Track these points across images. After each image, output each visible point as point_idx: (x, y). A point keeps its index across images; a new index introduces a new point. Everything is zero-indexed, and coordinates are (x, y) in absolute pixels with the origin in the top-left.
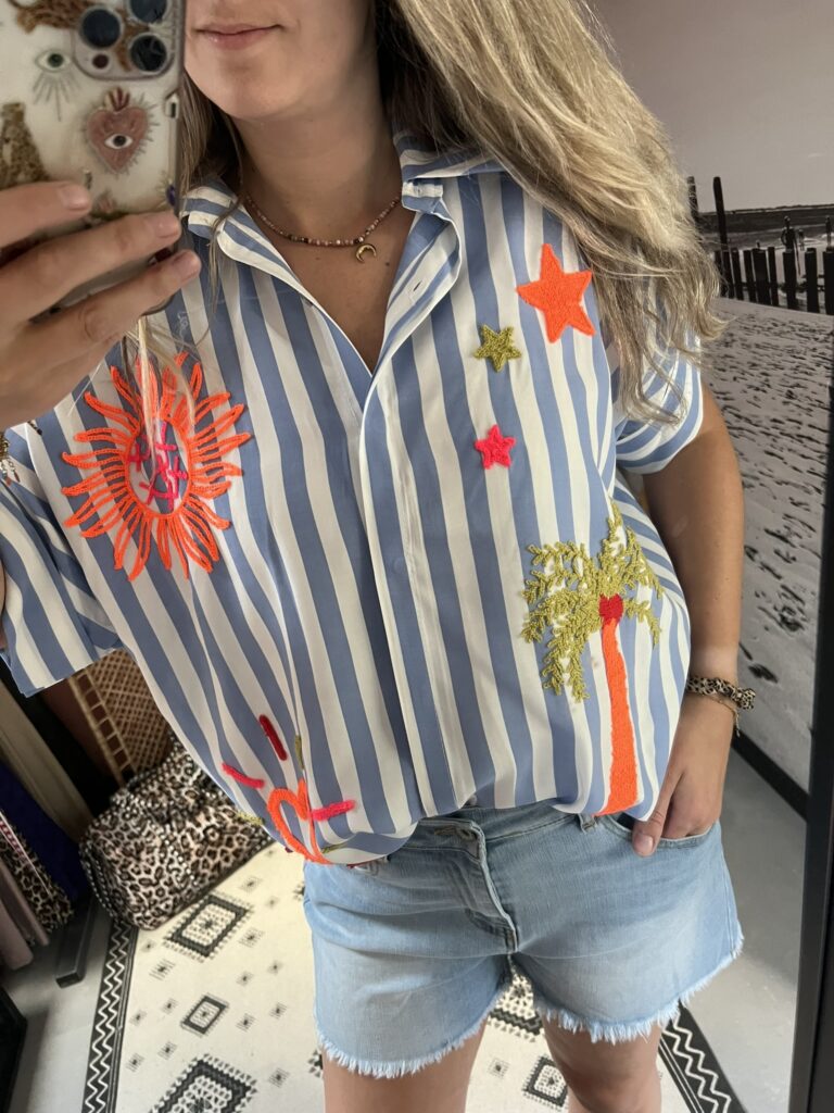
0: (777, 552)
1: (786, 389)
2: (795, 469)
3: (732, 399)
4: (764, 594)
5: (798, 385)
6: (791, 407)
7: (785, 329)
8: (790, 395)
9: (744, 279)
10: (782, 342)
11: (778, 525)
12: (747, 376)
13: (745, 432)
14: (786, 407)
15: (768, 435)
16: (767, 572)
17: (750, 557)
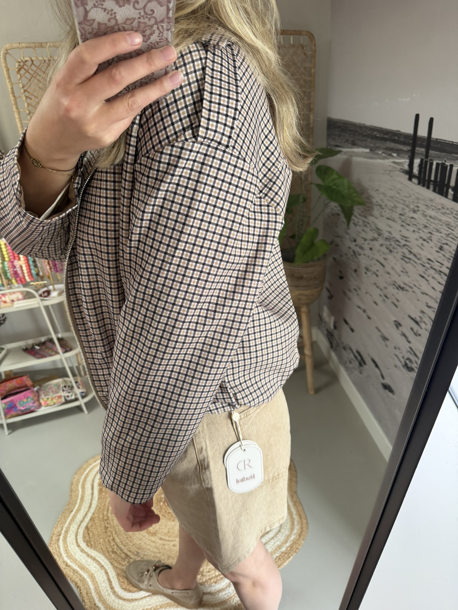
0: (412, 329)
1: (439, 244)
2: (433, 288)
3: (409, 242)
4: (399, 349)
5: (447, 244)
6: (440, 255)
7: (448, 212)
8: (441, 248)
9: (433, 178)
10: (444, 218)
11: (416, 315)
12: (421, 231)
13: (412, 262)
14: (437, 254)
15: (424, 266)
16: (404, 339)
17: (397, 327)
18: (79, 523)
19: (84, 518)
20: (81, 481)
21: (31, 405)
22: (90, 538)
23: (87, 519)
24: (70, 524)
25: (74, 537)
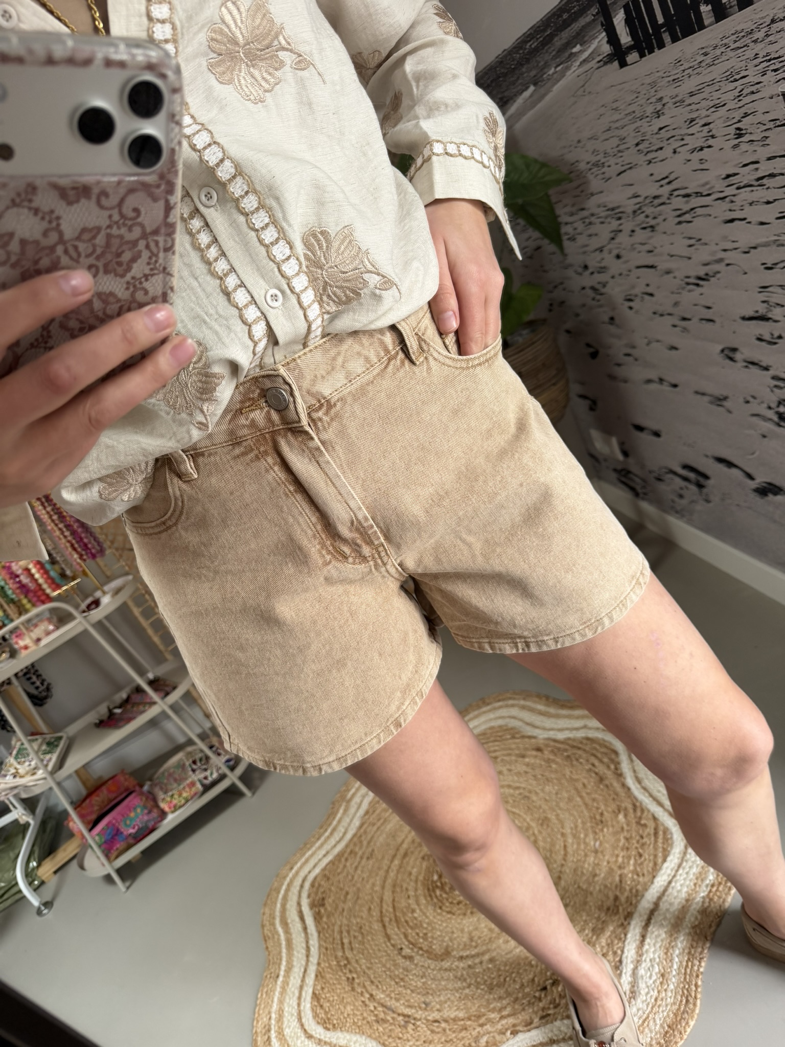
0: (760, 339)
4: (754, 397)
16: (753, 368)
17: (731, 359)
18: (297, 994)
19: (303, 980)
20: (278, 914)
21: (146, 818)
22: (326, 1013)
23: (310, 980)
24: (281, 1002)
25: (295, 1023)
